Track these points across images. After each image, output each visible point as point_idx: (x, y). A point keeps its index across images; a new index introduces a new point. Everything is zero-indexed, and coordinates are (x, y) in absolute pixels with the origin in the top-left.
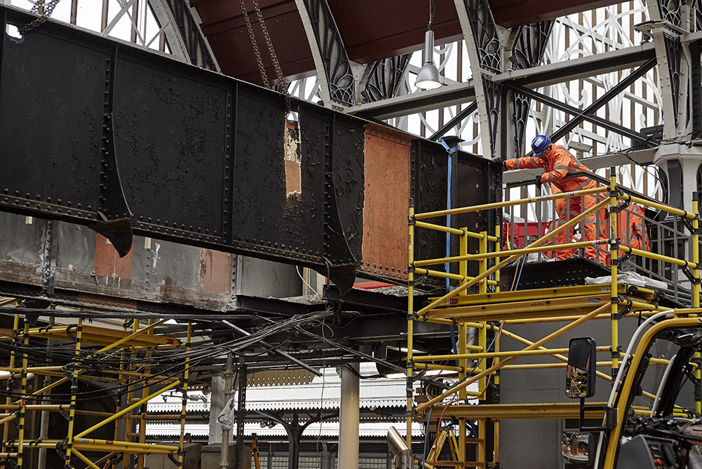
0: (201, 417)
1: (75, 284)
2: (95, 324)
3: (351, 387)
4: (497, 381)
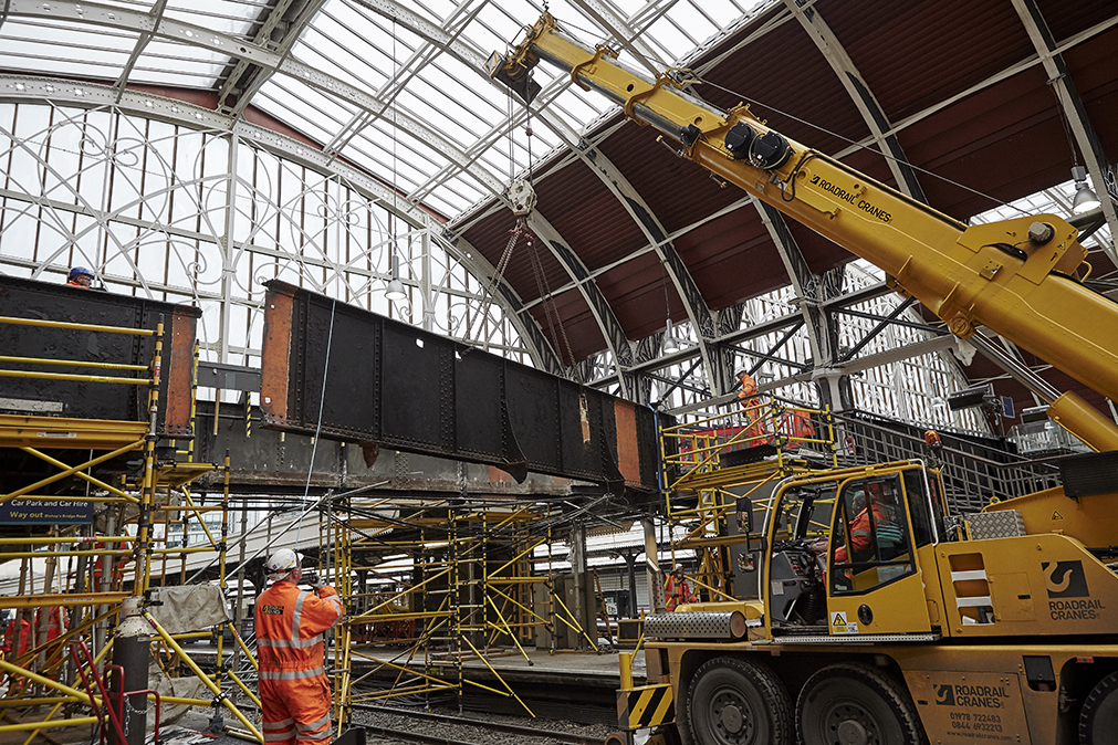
0: (562, 557)
1: (479, 488)
2: (491, 509)
3: (650, 533)
4: (725, 522)
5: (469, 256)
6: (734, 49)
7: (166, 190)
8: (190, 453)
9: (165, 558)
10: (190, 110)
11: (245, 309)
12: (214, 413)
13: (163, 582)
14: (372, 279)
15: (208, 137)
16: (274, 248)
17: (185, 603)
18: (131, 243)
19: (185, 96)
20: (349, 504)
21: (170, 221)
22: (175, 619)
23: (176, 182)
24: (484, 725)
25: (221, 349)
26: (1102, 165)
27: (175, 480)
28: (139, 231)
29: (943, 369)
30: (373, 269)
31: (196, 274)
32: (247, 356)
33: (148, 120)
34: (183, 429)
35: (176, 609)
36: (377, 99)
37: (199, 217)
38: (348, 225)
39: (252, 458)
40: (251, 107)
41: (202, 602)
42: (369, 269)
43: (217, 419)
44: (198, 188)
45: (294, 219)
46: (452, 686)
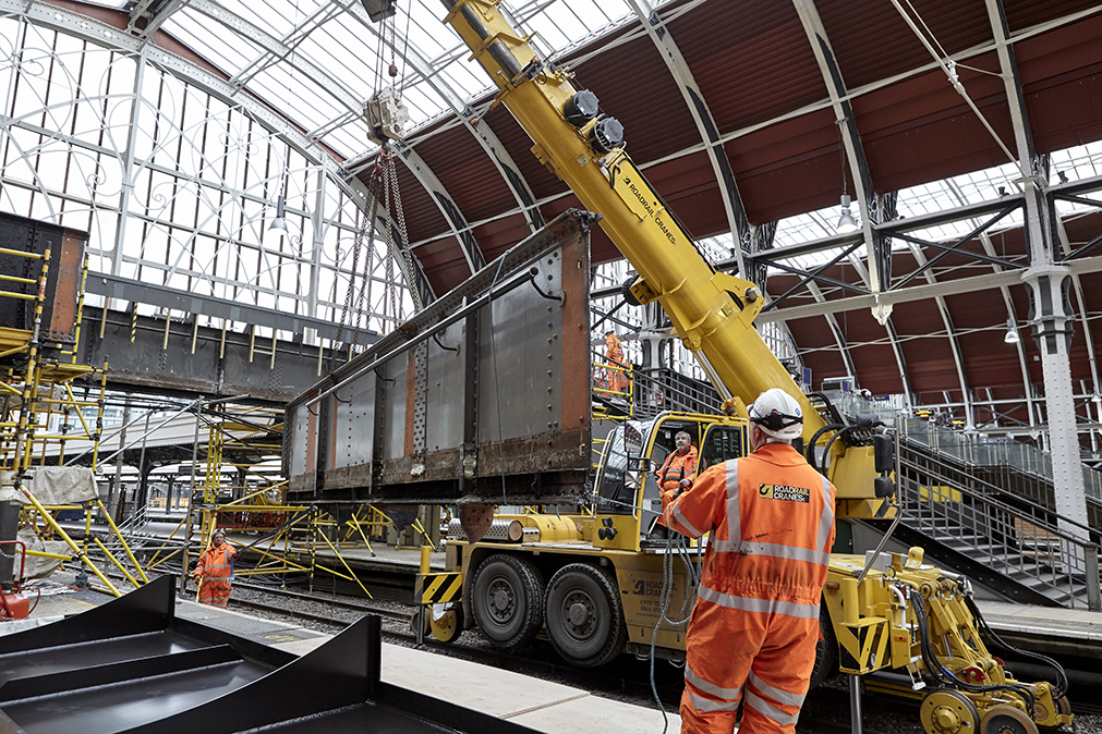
5: (361, 195)
6: (598, 51)
7: (71, 103)
8: (74, 354)
9: (45, 442)
10: (99, 27)
11: (142, 222)
12: (101, 318)
13: (43, 462)
14: (266, 207)
15: (116, 55)
16: (174, 169)
17: (59, 481)
18: (32, 150)
19: (96, 12)
20: (224, 409)
21: (72, 133)
22: (50, 493)
23: (81, 96)
24: (329, 603)
25: (115, 257)
26: (869, 195)
27: (59, 376)
28: (41, 138)
29: (778, 338)
30: (268, 198)
31: (95, 185)
32: (141, 266)
33: (56, 32)
34: (66, 335)
35: (52, 485)
36: (282, 43)
37: (102, 131)
38: (248, 155)
39: (135, 360)
40: (160, 30)
41: (74, 481)
42: (265, 197)
43: (104, 323)
44: (103, 103)
45: (195, 144)
46: (304, 569)
